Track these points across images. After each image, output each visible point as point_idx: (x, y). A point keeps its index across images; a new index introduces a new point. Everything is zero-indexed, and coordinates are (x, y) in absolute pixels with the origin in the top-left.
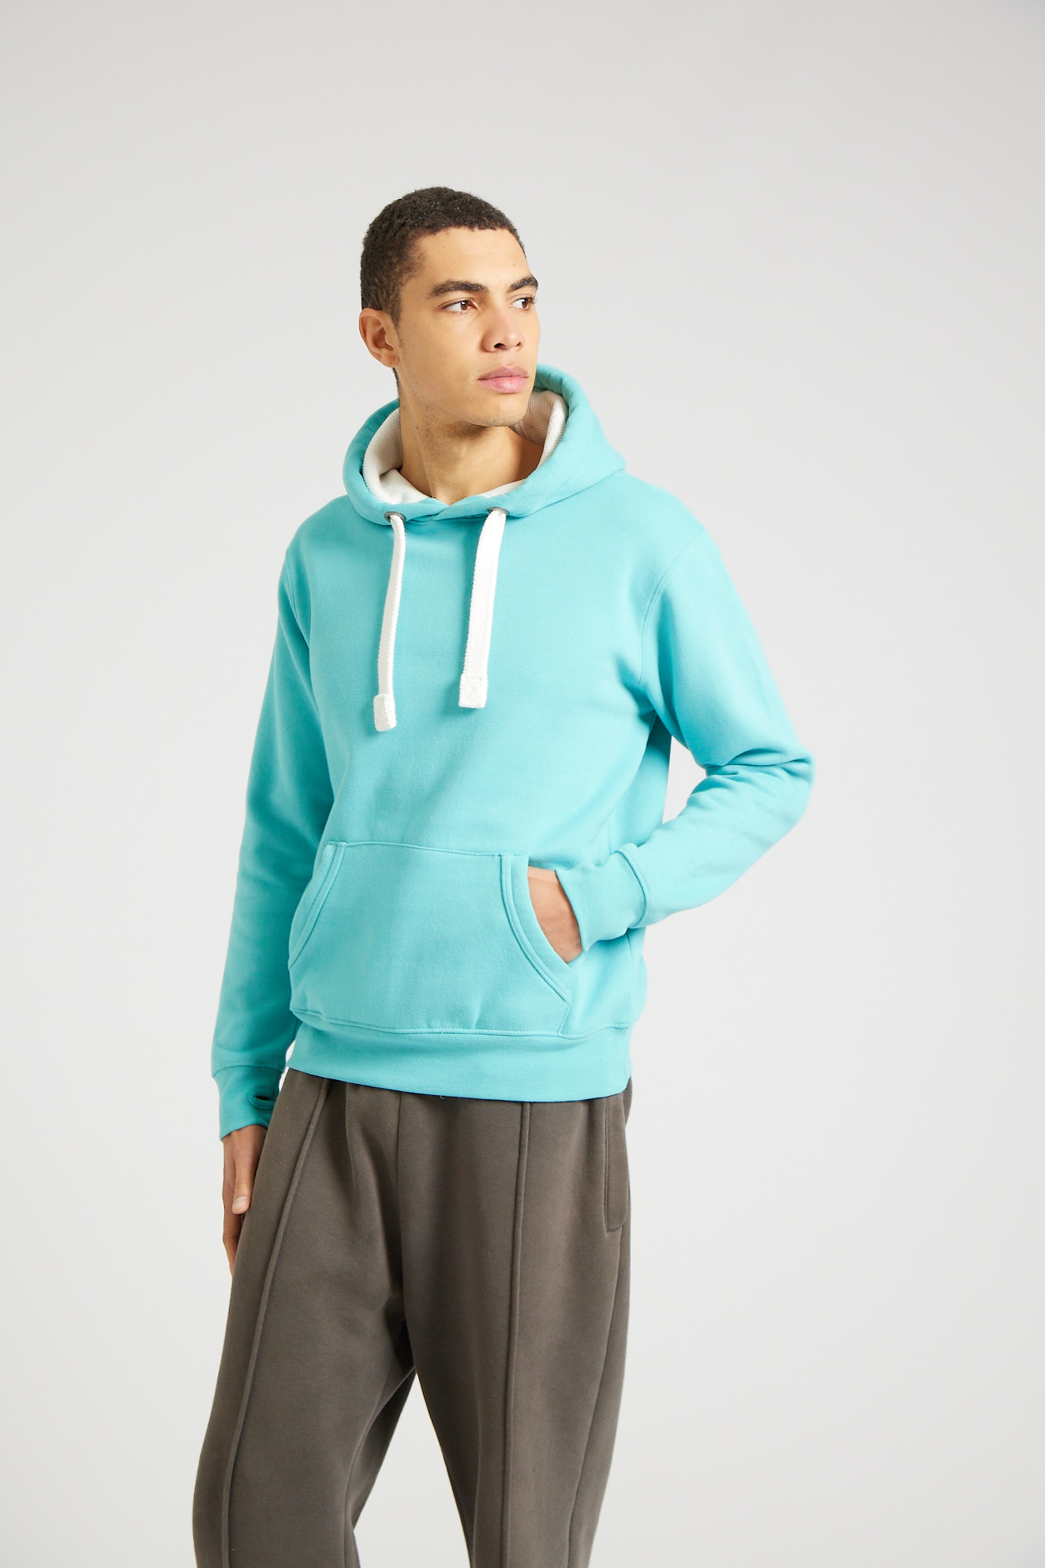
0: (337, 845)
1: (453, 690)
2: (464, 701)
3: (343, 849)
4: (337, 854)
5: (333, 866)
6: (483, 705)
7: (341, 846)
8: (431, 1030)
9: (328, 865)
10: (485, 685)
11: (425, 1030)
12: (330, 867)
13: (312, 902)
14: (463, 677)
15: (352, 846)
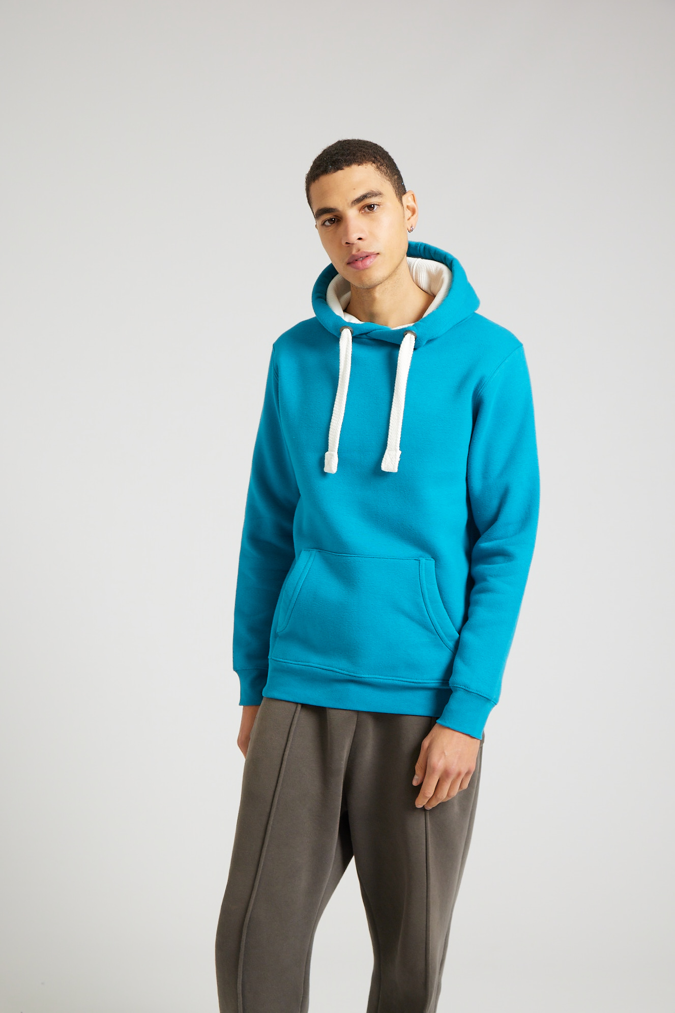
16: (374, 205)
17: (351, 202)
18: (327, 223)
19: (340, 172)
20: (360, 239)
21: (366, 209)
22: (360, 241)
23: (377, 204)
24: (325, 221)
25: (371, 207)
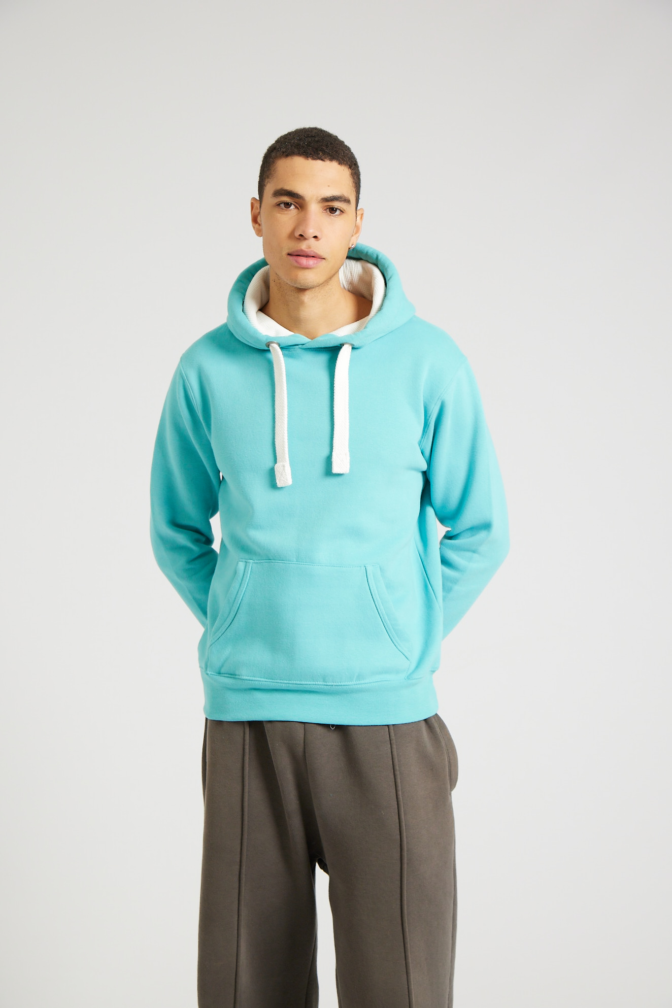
0: (246, 562)
1: (329, 461)
2: (335, 470)
3: (251, 564)
4: (247, 567)
5: (245, 576)
6: (348, 472)
7: (249, 563)
8: (325, 683)
9: (241, 577)
10: (348, 458)
11: (321, 683)
12: (243, 577)
13: (233, 599)
14: (334, 453)
15: (257, 563)
16: (336, 209)
17: (320, 198)
18: (282, 205)
19: (319, 163)
20: (315, 237)
21: (328, 210)
22: (313, 239)
23: (341, 209)
24: (281, 204)
25: (332, 210)
